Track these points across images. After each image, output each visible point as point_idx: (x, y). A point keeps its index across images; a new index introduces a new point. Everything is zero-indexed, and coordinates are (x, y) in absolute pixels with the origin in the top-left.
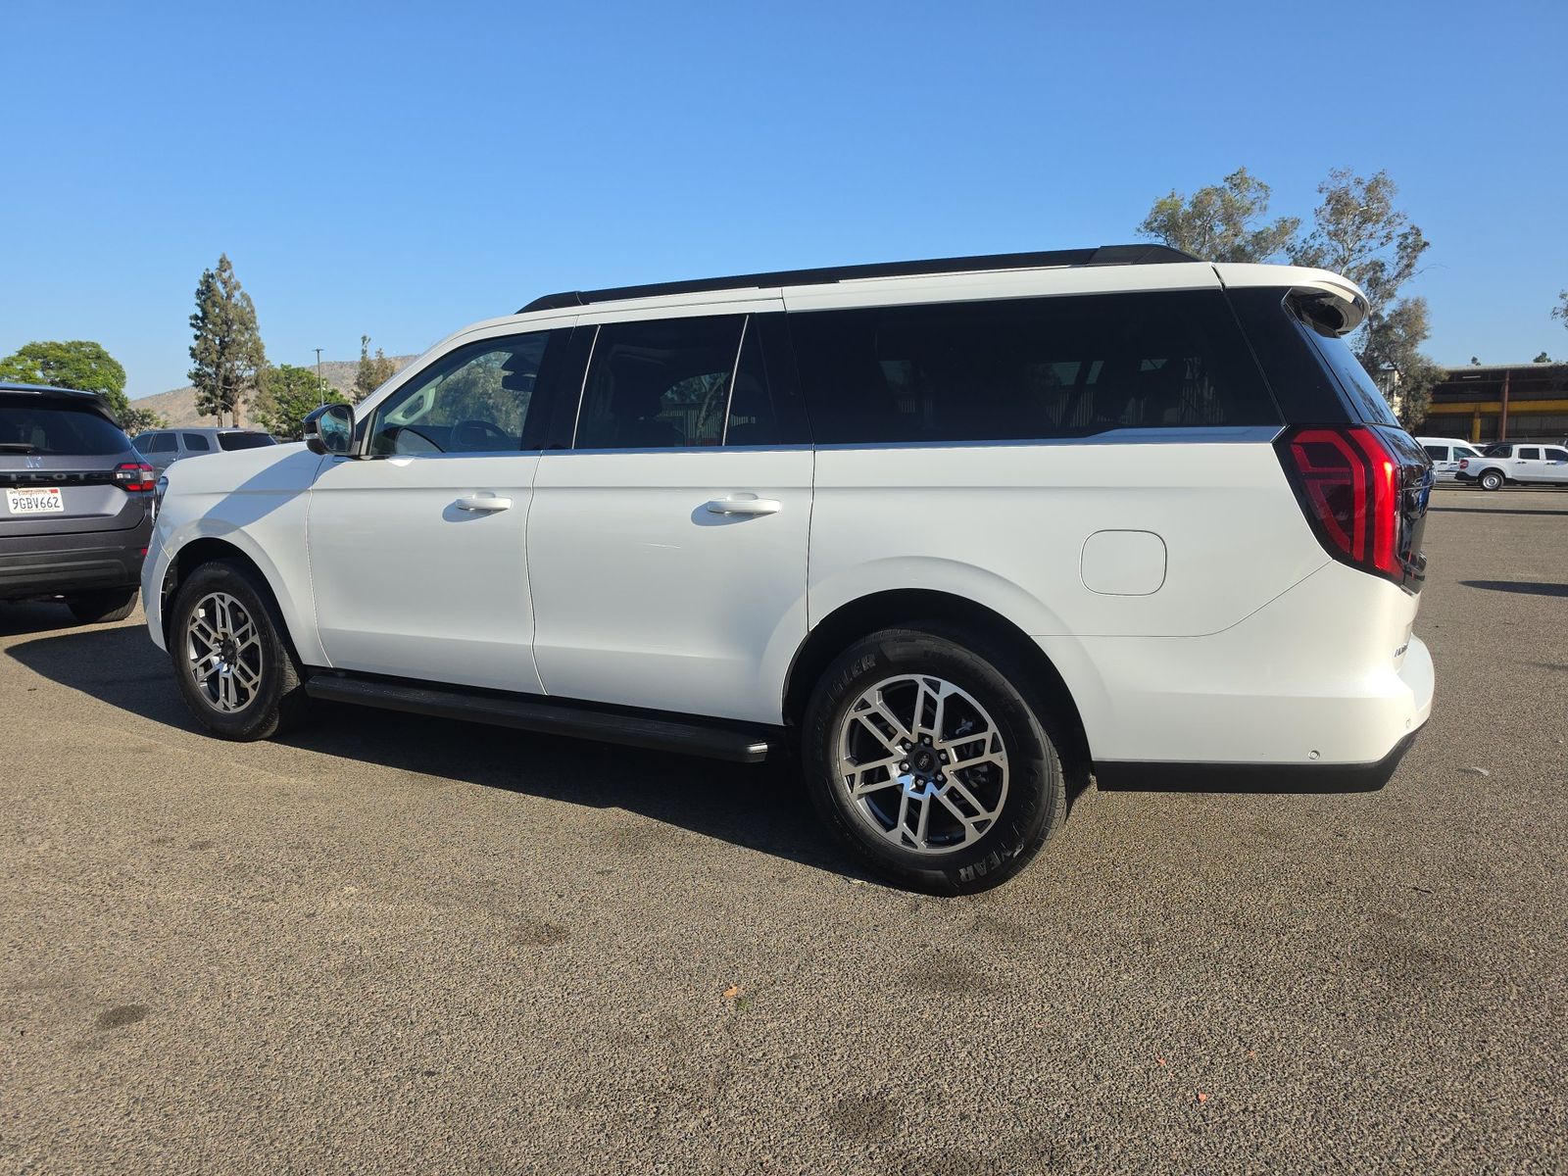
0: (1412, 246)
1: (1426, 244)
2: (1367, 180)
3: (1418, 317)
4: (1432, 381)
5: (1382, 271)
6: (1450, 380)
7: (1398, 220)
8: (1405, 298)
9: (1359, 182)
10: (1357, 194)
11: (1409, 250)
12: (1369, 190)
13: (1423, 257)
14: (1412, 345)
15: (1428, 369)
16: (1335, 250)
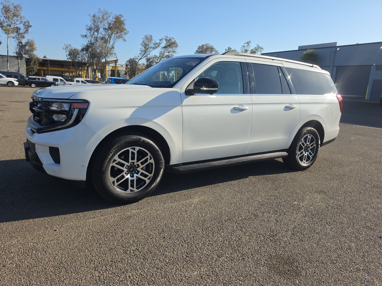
0: (28, 26)
1: (31, 26)
2: (15, 5)
3: (33, 45)
4: (38, 61)
5: (20, 30)
6: (42, 61)
7: (23, 18)
8: (29, 39)
9: (13, 4)
10: (12, 7)
11: (27, 26)
12: (15, 7)
13: (30, 29)
14: (33, 51)
15: (37, 58)
16: (7, 22)
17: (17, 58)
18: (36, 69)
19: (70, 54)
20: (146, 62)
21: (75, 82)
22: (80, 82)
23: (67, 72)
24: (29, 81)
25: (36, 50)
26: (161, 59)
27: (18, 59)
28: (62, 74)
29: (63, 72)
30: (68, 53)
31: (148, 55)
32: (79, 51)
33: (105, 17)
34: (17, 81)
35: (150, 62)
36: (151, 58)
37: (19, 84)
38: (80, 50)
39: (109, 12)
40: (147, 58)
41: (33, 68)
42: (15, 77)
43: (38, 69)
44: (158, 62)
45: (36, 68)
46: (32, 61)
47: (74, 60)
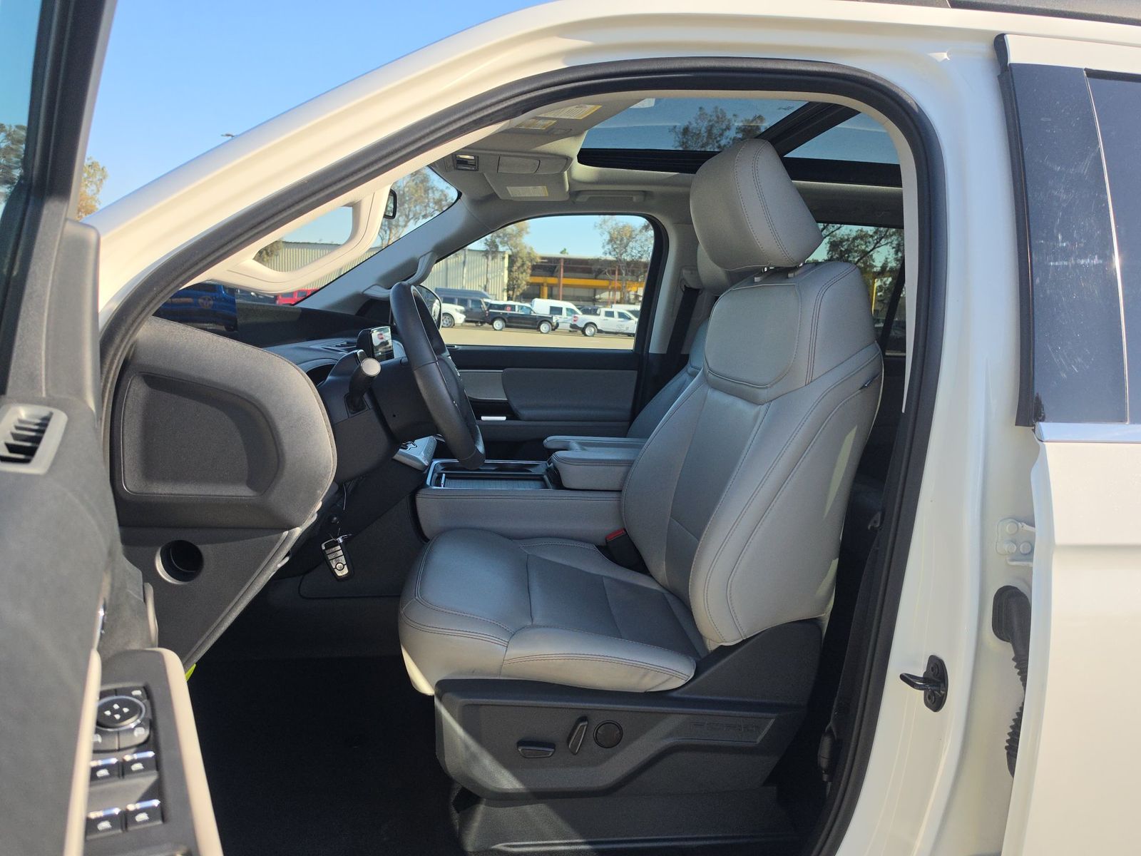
17: (485, 255)
18: (524, 283)
19: (612, 240)
20: (828, 253)
21: (603, 316)
22: (616, 314)
23: (604, 289)
24: (490, 313)
25: (527, 233)
26: (881, 240)
27: (487, 258)
28: (595, 295)
29: (598, 291)
30: (607, 237)
31: (837, 232)
32: (637, 232)
33: (715, 131)
34: (461, 312)
35: (841, 251)
36: (846, 237)
37: (466, 321)
38: (639, 229)
39: (729, 116)
40: (834, 241)
41: (519, 279)
42: (463, 302)
43: (531, 281)
44: (869, 250)
45: (525, 279)
46: (517, 260)
47: (621, 255)
